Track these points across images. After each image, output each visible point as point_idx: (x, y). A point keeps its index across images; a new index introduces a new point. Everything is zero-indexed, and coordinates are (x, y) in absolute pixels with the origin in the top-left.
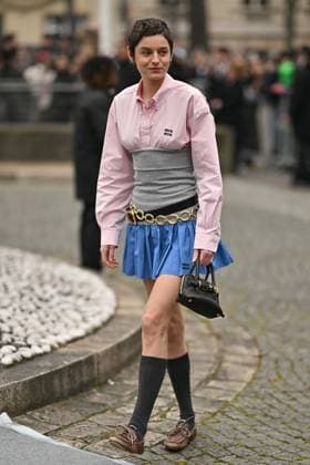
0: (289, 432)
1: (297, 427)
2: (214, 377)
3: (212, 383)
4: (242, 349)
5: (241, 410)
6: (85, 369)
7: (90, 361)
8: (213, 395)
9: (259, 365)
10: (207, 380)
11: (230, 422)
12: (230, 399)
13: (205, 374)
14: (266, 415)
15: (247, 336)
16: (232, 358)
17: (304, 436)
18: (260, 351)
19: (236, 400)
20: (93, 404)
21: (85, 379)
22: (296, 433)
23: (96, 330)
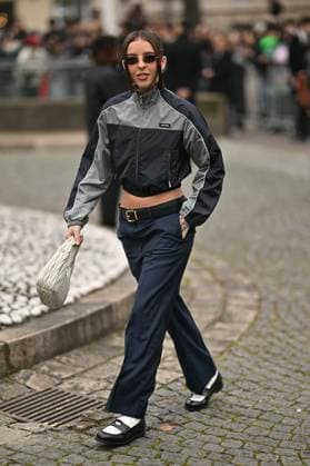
0: (290, 366)
1: (296, 362)
2: (220, 319)
3: (219, 325)
4: (244, 294)
5: (245, 348)
6: (105, 317)
7: (109, 309)
8: (220, 336)
9: (259, 308)
10: (214, 322)
11: (236, 359)
12: (235, 339)
13: (211, 317)
14: (268, 352)
15: (247, 281)
16: (234, 302)
17: (303, 369)
18: (260, 294)
19: (240, 340)
20: (114, 347)
21: (106, 325)
22: (296, 368)
23: (113, 282)
